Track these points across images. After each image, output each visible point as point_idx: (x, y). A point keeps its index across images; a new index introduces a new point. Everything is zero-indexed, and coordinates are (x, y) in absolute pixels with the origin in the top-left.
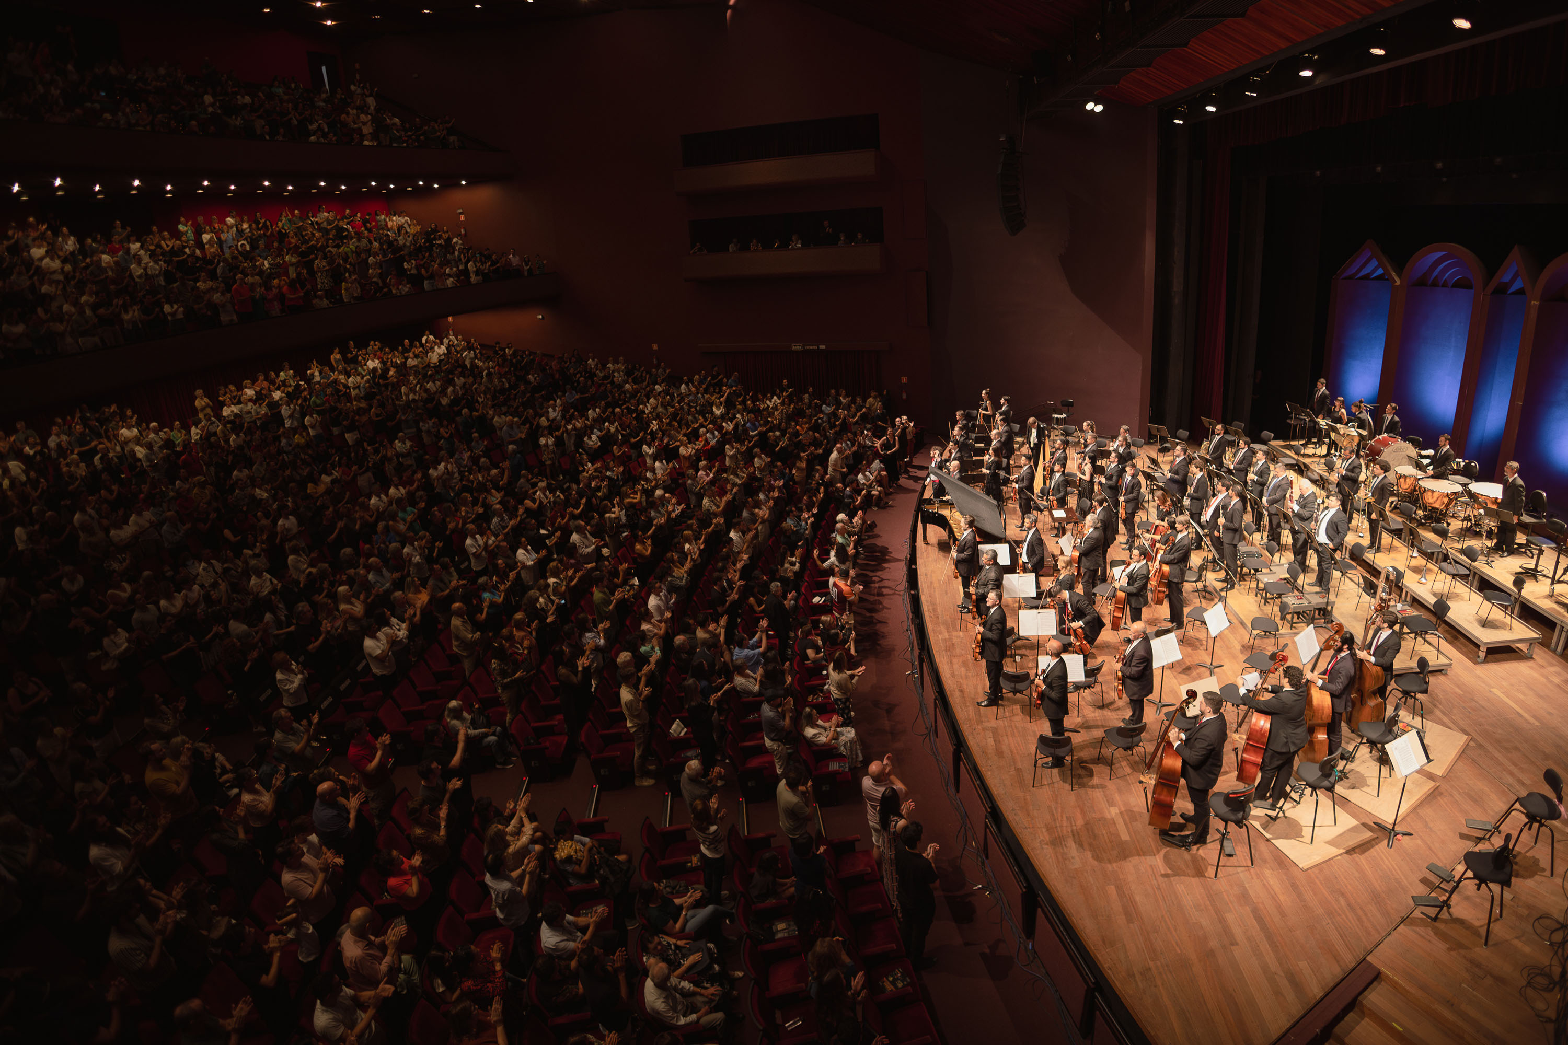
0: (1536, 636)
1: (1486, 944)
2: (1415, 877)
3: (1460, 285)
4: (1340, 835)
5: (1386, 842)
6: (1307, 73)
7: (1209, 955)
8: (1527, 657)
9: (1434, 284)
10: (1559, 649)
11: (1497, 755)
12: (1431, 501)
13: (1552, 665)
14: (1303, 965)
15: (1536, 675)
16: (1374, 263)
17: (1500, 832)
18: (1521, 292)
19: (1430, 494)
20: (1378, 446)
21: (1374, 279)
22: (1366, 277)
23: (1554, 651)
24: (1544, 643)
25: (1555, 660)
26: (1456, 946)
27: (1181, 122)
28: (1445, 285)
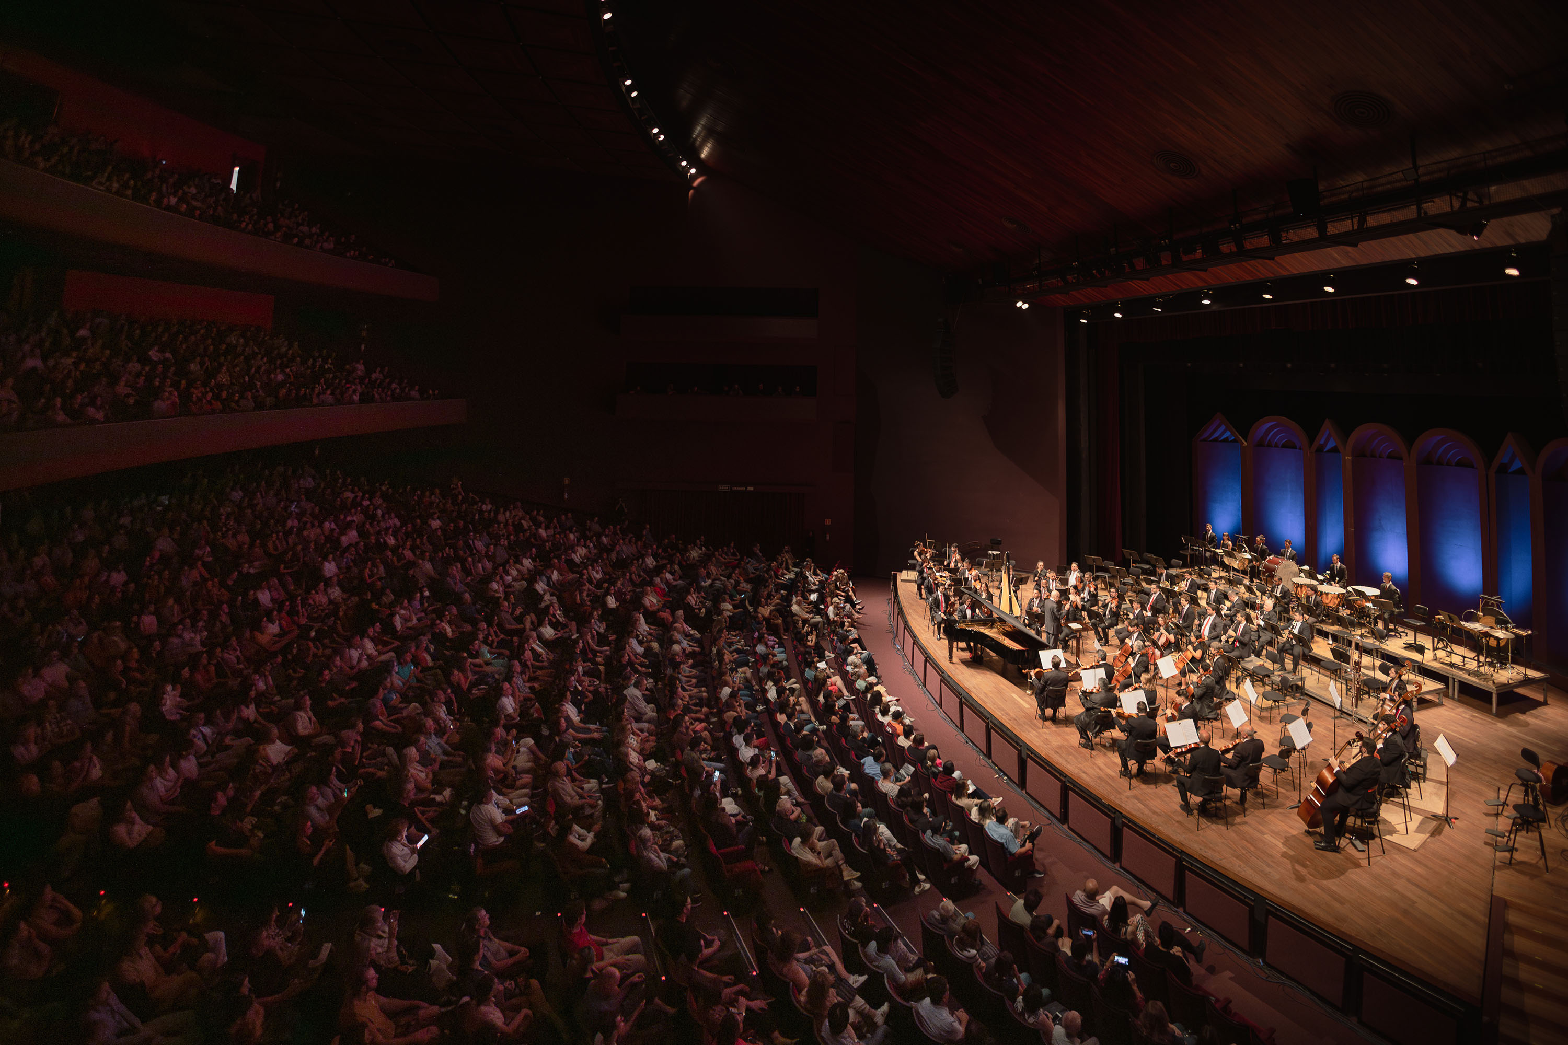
0: (1442, 687)
1: (1547, 871)
2: (1479, 844)
3: (1289, 445)
4: (1419, 826)
5: (1447, 826)
6: (1206, 302)
7: (1406, 912)
8: (1440, 705)
9: (1269, 446)
10: (1456, 696)
11: (1468, 765)
12: (1327, 602)
13: (1458, 707)
14: (1463, 905)
15: (1453, 714)
16: (1223, 428)
17: (1508, 805)
18: (1335, 450)
19: (1325, 596)
20: (1272, 565)
21: (1221, 441)
22: (1216, 440)
23: (1453, 698)
24: (1444, 693)
25: (1457, 704)
26: (1533, 877)
27: (1086, 322)
28: (1276, 446)
